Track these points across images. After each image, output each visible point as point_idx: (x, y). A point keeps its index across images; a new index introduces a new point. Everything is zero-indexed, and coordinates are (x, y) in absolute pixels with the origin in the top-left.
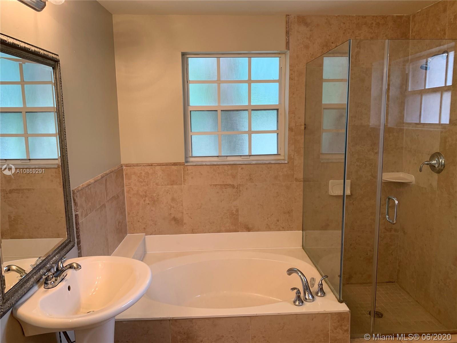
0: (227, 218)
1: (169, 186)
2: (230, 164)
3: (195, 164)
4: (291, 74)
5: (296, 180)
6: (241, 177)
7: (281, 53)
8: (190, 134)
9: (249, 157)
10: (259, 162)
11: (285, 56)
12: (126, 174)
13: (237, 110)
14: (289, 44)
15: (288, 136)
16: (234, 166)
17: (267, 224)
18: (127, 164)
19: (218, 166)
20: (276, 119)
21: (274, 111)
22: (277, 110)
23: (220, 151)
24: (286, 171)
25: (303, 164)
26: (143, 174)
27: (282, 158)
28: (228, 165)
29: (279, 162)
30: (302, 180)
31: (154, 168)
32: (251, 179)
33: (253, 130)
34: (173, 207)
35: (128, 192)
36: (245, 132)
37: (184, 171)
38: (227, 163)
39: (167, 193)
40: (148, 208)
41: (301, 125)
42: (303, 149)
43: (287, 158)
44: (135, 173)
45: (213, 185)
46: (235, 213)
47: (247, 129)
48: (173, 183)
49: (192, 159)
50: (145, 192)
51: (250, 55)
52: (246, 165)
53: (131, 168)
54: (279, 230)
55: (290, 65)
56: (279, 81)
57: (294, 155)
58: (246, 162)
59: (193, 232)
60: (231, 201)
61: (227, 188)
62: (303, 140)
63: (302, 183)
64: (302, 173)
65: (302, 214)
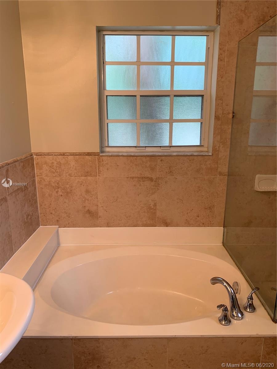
0: (144, 212)
1: (83, 178)
2: (148, 156)
3: (110, 154)
5: (221, 174)
6: (160, 169)
7: (209, 31)
8: (106, 121)
9: (169, 148)
10: (180, 154)
11: (214, 34)
12: (37, 164)
13: (158, 96)
14: (220, 18)
15: (213, 125)
16: (152, 157)
17: (186, 220)
18: (37, 153)
19: (135, 157)
20: (201, 107)
21: (199, 97)
22: (202, 96)
23: (138, 140)
24: (210, 164)
25: (228, 157)
26: (55, 164)
27: (205, 149)
28: (147, 157)
29: (202, 154)
30: (226, 173)
31: (67, 157)
32: (171, 172)
33: (174, 118)
34: (88, 200)
35: (40, 182)
36: (166, 121)
37: (99, 162)
38: (146, 154)
39: (81, 184)
40: (61, 199)
41: (229, 113)
42: (230, 140)
43: (211, 150)
44: (46, 163)
45: (130, 177)
46: (153, 207)
47: (168, 118)
48: (87, 174)
49: (107, 149)
50: (58, 183)
51: (174, 33)
52: (167, 157)
53: (42, 157)
54: (199, 226)
56: (207, 64)
57: (219, 147)
58: (166, 154)
59: (108, 226)
60: (149, 195)
61: (145, 181)
62: (230, 130)
63: (227, 177)
64: (227, 166)
65: (224, 209)
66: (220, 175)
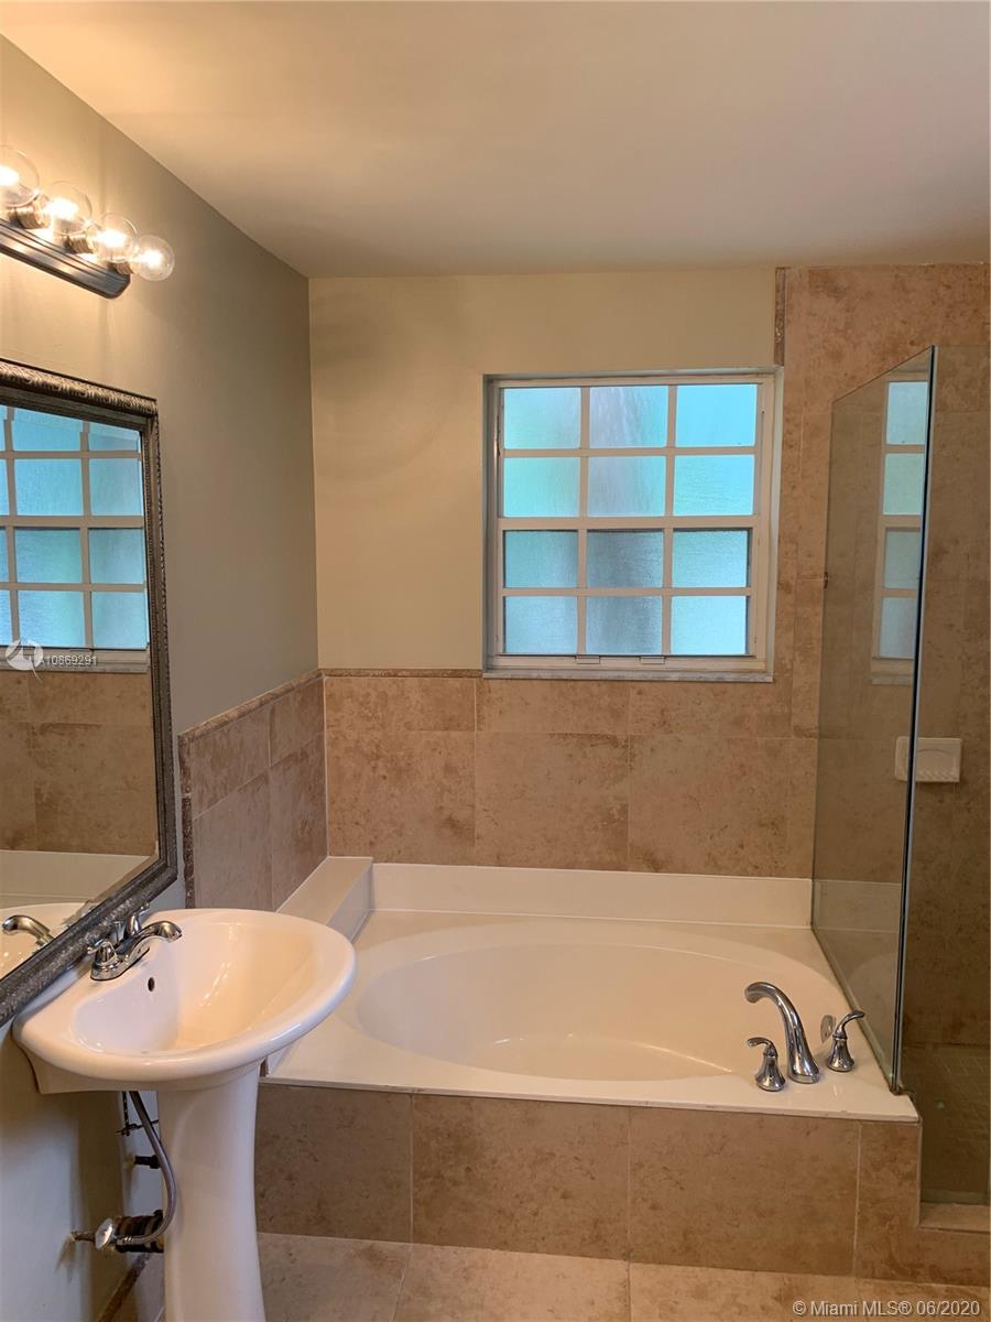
0: (595, 828)
1: (439, 733)
2: (606, 680)
3: (509, 675)
4: (787, 433)
5: (799, 731)
6: (636, 715)
7: (761, 374)
8: (502, 592)
9: (662, 661)
10: (689, 676)
11: (775, 382)
12: (330, 696)
13: (634, 531)
14: (783, 350)
15: (774, 604)
16: (616, 683)
17: (710, 854)
18: (332, 670)
19: (572, 683)
20: (745, 557)
21: (739, 533)
22: (749, 530)
23: (581, 641)
24: (769, 705)
25: (818, 685)
26: (373, 698)
27: (760, 666)
28: (602, 683)
29: (748, 677)
30: (814, 731)
31: (402, 681)
32: (665, 722)
33: (675, 584)
34: (450, 791)
35: (333, 743)
36: (654, 591)
37: (480, 693)
38: (599, 675)
39: (435, 750)
40: (382, 787)
41: (815, 576)
42: (820, 643)
43: (771, 665)
44: (351, 695)
45: (559, 734)
46: (617, 817)
48: (449, 724)
49: (503, 662)
50: (377, 746)
51: (673, 378)
52: (654, 684)
53: (342, 681)
54: (744, 873)
55: (785, 408)
56: (757, 450)
57: (792, 661)
58: (650, 676)
59: (499, 861)
60: (608, 782)
61: (597, 745)
62: (820, 618)
63: (816, 741)
64: (816, 711)
65: (813, 829)
66: (797, 735)
